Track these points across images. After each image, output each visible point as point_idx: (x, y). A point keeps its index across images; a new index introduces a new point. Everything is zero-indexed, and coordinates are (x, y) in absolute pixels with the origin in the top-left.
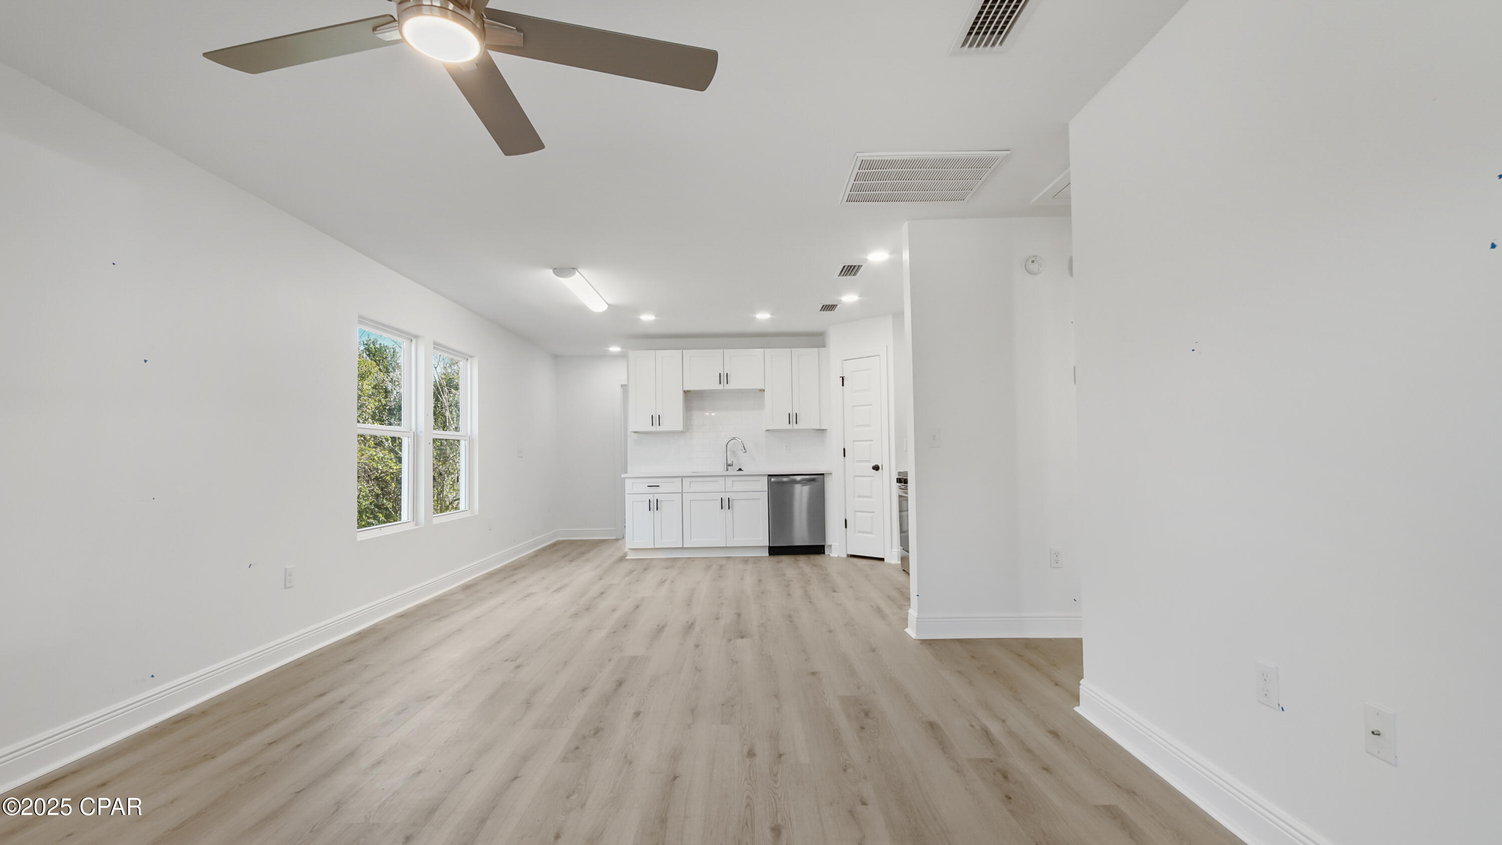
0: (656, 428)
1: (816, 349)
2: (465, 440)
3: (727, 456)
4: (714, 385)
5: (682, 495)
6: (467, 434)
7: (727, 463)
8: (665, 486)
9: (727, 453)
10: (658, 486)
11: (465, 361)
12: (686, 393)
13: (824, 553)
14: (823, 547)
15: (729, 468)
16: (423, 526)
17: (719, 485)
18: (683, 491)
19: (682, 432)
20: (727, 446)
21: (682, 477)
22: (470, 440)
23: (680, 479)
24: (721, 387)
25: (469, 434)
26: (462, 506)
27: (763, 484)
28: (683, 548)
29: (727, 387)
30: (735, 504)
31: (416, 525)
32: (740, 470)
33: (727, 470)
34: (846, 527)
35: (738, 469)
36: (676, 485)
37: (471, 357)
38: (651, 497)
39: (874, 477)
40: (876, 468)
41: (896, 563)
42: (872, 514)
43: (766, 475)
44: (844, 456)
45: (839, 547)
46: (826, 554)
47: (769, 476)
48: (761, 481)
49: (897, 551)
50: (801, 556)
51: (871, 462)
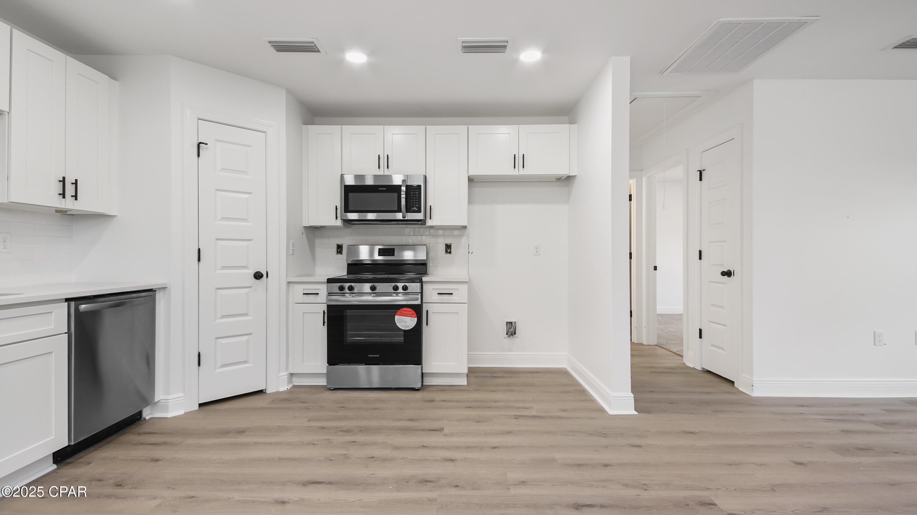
34: (199, 365)
39: (252, 287)
40: (258, 276)
41: (287, 389)
42: (246, 337)
43: (63, 299)
44: (199, 260)
45: (184, 398)
46: (147, 418)
47: (67, 300)
48: (53, 313)
49: (287, 374)
50: (120, 438)
51: (249, 269)
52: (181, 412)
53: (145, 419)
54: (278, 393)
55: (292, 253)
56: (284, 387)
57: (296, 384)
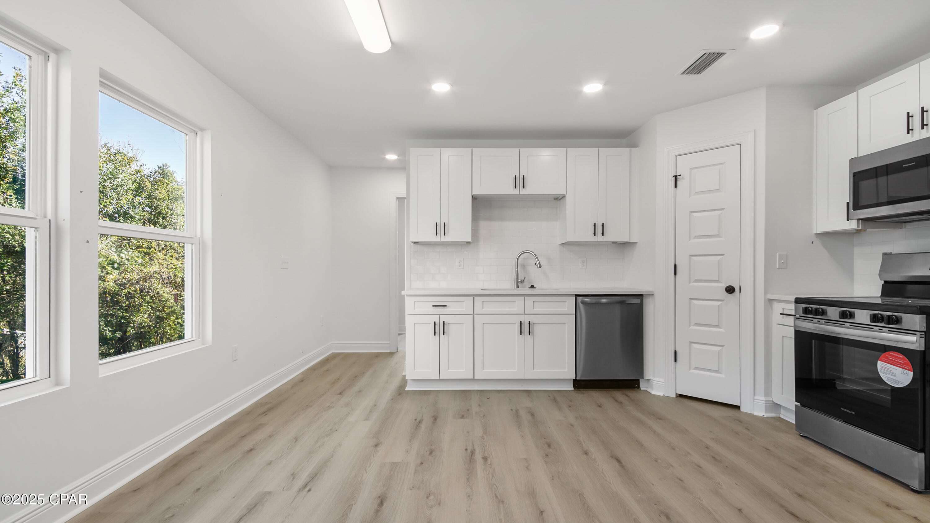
0: (441, 238)
1: (628, 149)
2: (192, 244)
3: (517, 271)
4: (507, 189)
5: (473, 316)
6: (196, 236)
7: (518, 279)
8: (454, 307)
9: (517, 268)
10: (446, 306)
11: (194, 134)
12: (475, 198)
13: (638, 387)
14: (637, 382)
15: (520, 285)
16: (68, 385)
17: (517, 306)
18: (475, 313)
19: (468, 243)
20: (518, 260)
21: (474, 296)
22: (200, 244)
23: (472, 298)
24: (516, 192)
25: (199, 235)
26: (186, 336)
27: (569, 305)
28: (473, 379)
29: (523, 192)
30: (536, 329)
31: (57, 384)
32: (532, 287)
33: (518, 287)
34: (675, 361)
35: (530, 287)
36: (466, 305)
37: (202, 130)
38: (436, 319)
39: (724, 300)
40: (730, 290)
41: (763, 416)
42: (719, 348)
43: (574, 294)
44: (675, 274)
45: (663, 383)
46: (642, 389)
47: (577, 296)
48: (567, 302)
49: (764, 400)
50: (614, 392)
51: (721, 282)
52: (661, 394)
53: (641, 389)
54: (752, 416)
55: (779, 266)
56: (760, 412)
57: (782, 416)
